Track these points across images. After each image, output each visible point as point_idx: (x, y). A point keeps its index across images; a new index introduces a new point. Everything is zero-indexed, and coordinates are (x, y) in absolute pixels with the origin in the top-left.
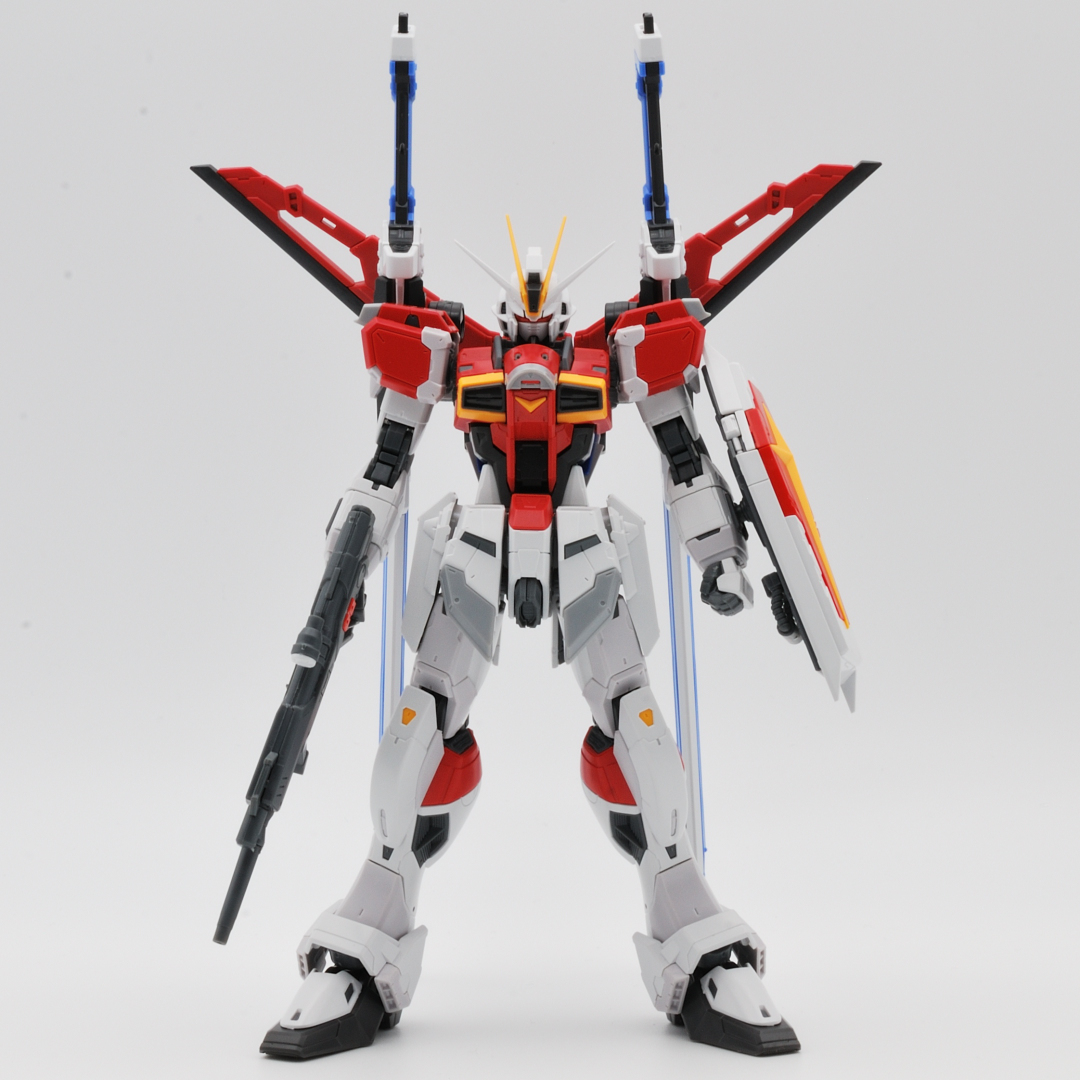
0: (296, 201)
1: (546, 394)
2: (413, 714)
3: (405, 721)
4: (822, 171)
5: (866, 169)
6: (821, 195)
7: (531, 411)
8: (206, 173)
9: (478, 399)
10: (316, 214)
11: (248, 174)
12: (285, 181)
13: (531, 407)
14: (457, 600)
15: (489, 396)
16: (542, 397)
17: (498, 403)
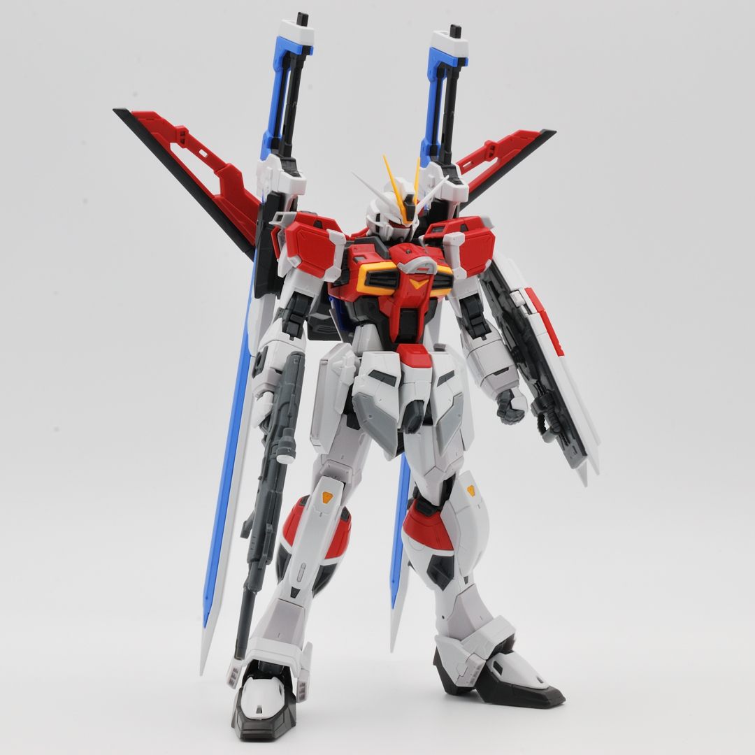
0: (184, 138)
1: (428, 277)
2: (331, 496)
3: (326, 501)
4: (522, 135)
5: (547, 135)
6: (520, 150)
7: (417, 288)
8: (123, 114)
9: (379, 280)
10: (194, 146)
11: (152, 116)
12: (175, 122)
13: (417, 285)
14: (370, 416)
15: (387, 277)
16: (427, 279)
17: (393, 282)
